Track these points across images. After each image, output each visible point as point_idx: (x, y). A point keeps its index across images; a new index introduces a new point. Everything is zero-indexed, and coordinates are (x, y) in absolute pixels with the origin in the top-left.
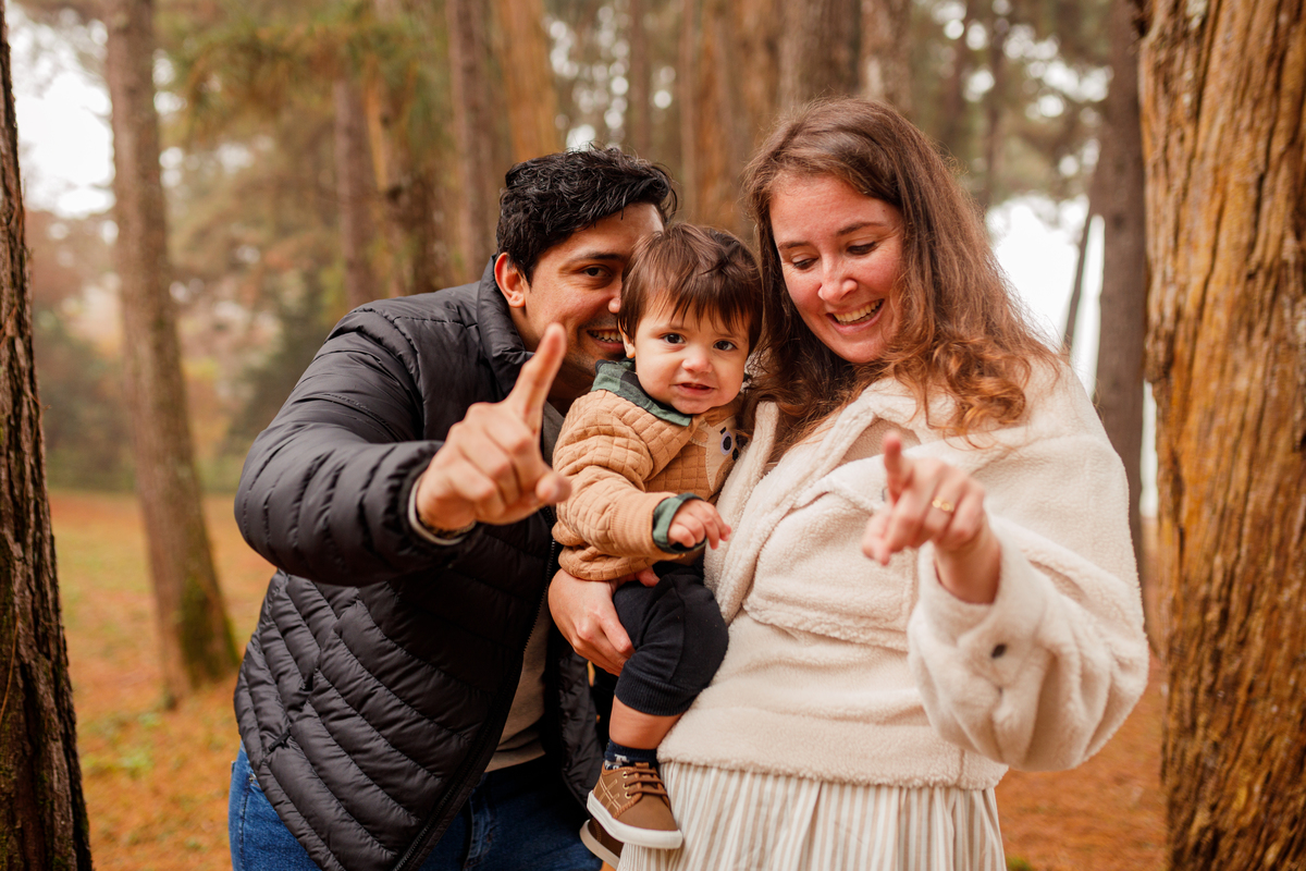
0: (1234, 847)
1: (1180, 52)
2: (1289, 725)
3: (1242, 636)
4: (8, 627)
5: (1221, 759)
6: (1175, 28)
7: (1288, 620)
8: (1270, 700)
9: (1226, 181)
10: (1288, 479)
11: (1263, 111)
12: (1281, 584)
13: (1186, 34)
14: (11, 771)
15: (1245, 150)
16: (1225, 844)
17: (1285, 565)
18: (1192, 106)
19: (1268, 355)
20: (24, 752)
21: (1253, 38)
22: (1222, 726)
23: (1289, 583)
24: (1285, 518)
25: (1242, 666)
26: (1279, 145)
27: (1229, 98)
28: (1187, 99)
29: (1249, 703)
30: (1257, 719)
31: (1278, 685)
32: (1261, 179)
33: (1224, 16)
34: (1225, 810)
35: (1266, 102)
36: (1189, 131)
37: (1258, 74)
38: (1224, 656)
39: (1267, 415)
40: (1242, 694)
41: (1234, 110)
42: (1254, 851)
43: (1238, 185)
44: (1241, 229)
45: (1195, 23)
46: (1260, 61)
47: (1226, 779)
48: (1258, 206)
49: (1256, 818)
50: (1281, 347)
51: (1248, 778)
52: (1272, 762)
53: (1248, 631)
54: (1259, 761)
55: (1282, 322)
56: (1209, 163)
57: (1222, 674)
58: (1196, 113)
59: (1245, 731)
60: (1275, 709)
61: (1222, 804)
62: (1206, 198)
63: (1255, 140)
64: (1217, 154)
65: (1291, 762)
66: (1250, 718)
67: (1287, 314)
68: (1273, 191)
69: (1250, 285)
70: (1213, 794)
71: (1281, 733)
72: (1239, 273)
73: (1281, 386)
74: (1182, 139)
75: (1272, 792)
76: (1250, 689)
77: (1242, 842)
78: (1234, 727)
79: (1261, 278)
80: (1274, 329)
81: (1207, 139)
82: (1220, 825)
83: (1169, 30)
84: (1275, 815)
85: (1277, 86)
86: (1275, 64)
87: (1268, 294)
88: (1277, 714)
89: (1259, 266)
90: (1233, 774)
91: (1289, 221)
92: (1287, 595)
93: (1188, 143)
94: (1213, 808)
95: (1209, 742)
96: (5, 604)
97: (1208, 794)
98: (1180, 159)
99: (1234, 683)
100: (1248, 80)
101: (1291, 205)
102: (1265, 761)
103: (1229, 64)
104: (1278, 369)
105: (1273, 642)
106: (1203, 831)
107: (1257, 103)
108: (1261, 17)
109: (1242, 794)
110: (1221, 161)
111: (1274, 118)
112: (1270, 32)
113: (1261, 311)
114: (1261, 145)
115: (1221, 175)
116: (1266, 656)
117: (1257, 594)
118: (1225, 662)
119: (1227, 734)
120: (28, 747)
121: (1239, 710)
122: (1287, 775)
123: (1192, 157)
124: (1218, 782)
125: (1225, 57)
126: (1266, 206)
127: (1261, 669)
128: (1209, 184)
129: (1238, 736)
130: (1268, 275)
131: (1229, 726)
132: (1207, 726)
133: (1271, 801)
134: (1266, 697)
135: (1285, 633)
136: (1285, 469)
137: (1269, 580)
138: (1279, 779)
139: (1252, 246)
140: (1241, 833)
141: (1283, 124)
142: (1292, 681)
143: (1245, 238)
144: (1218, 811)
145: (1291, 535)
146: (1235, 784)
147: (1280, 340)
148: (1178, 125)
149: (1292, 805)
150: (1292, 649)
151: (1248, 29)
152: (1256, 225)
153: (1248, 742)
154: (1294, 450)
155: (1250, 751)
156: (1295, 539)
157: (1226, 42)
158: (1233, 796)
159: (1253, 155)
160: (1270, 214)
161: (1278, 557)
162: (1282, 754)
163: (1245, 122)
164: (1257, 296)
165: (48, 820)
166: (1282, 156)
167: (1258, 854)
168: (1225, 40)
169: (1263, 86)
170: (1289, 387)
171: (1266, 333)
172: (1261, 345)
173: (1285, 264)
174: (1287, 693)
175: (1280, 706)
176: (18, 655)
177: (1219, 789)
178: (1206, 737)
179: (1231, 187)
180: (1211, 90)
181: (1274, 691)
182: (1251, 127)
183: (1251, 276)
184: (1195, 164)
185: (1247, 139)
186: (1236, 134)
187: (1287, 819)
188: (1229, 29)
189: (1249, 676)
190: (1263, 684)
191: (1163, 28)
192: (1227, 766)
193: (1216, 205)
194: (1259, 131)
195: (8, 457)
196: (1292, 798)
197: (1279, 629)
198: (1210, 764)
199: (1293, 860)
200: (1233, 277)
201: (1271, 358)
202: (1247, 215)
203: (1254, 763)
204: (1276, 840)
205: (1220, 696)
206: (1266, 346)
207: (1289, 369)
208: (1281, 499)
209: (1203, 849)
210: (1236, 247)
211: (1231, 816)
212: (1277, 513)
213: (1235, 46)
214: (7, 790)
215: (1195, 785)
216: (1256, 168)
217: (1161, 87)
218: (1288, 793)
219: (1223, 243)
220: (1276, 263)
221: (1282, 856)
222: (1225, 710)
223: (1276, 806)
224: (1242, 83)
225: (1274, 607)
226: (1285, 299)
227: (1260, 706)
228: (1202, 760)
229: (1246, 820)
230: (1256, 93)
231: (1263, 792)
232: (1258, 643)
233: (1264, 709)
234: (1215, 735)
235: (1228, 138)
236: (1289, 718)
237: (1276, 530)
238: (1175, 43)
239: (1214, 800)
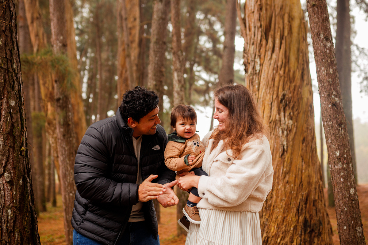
0: (272, 240)
1: (255, 77)
2: (281, 213)
3: (271, 196)
4: (27, 198)
5: (268, 222)
6: (253, 72)
7: (280, 192)
8: (277, 208)
9: (265, 103)
10: (279, 163)
11: (271, 90)
12: (278, 185)
13: (256, 73)
14: (29, 232)
15: (268, 97)
16: (270, 239)
17: (279, 181)
18: (257, 88)
19: (274, 138)
20: (31, 227)
21: (269, 75)
22: (268, 215)
23: (280, 184)
24: (279, 171)
25: (272, 202)
26: (275, 97)
27: (265, 87)
28: (257, 86)
29: (273, 209)
30: (275, 213)
31: (279, 205)
32: (272, 103)
33: (263, 70)
34: (269, 232)
35: (272, 88)
36: (257, 93)
37: (270, 82)
38: (268, 200)
39: (275, 150)
40: (272, 208)
41: (266, 89)
42: (275, 240)
43: (267, 104)
44: (268, 113)
45: (258, 71)
46: (270, 80)
47: (269, 226)
48: (271, 109)
49: (276, 233)
50: (277, 137)
51: (274, 225)
52: (278, 221)
53: (272, 195)
54: (276, 221)
55: (277, 132)
56: (261, 100)
57: (268, 204)
58: (259, 90)
59: (273, 215)
60: (278, 210)
61: (269, 231)
62: (261, 107)
63: (270, 95)
64: (263, 98)
65: (282, 221)
66: (273, 213)
67: (277, 130)
68: (274, 106)
69: (270, 124)
70: (267, 229)
71: (279, 215)
72: (268, 122)
73: (277, 145)
74: (256, 95)
75: (278, 227)
76: (273, 207)
77: (273, 239)
78: (271, 215)
79: (272, 123)
80: (275, 133)
81: (261, 95)
82: (268, 236)
83: (252, 72)
84: (279, 232)
85: (274, 85)
86: (273, 81)
87: (274, 126)
88: (279, 211)
89: (272, 120)
90: (271, 225)
91: (277, 112)
92: (280, 187)
93: (257, 95)
94: (267, 232)
95: (266, 219)
96: (26, 193)
97: (266, 230)
98: (256, 98)
99: (270, 206)
100: (268, 83)
101: (277, 108)
102: (277, 221)
103: (265, 80)
104: (276, 141)
105: (277, 197)
106: (265, 238)
107: (270, 88)
108: (270, 71)
109: (273, 228)
110: (264, 99)
111: (274, 91)
112: (272, 74)
113: (273, 130)
114: (271, 96)
115: (264, 102)
116: (276, 200)
117: (274, 187)
118: (268, 202)
119: (269, 217)
120: (32, 226)
121: (271, 211)
122: (281, 224)
123: (258, 98)
124: (268, 227)
125: (264, 78)
126: (273, 108)
127: (275, 202)
128: (262, 104)
129: (271, 216)
130: (274, 122)
131: (270, 215)
132: (265, 215)
133: (278, 229)
134: (276, 208)
135: (280, 195)
136: (278, 161)
137: (276, 184)
138: (280, 224)
139: (270, 116)
140: (273, 237)
141: (275, 92)
142: (281, 204)
143: (269, 115)
144: (268, 233)
145: (280, 175)
146: (271, 227)
147: (276, 135)
148: (255, 92)
149: (282, 230)
150: (281, 197)
151: (268, 73)
152: (271, 112)
153: (273, 218)
154: (280, 157)
155: (274, 219)
156: (281, 175)
157: (264, 76)
158: (271, 229)
159: (270, 98)
160: (273, 110)
161: (278, 179)
162: (280, 219)
163: (268, 92)
164: (272, 127)
165: (36, 243)
166: (275, 99)
167: (276, 241)
168: (264, 75)
169: (271, 85)
170: (278, 145)
171: (274, 134)
172: (273, 136)
173: (277, 120)
174: (280, 207)
175: (279, 209)
176: (30, 205)
177: (268, 228)
178: (265, 218)
179: (266, 105)
180: (261, 85)
181: (278, 207)
182: (269, 93)
183: (270, 123)
184: (259, 100)
185: (269, 95)
186: (267, 94)
187: (281, 232)
188: (264, 73)
189: (273, 204)
190: (276, 205)
191: (251, 72)
192: (269, 223)
193: (263, 108)
194: (271, 94)
195: (25, 159)
196: (282, 228)
197: (278, 194)
198: (266, 223)
199: (283, 241)
200: (267, 123)
201: (275, 139)
202: (269, 110)
203: (275, 222)
204: (279, 237)
205: (268, 209)
206: (274, 137)
207: (278, 141)
208: (278, 167)
209: (265, 241)
210: (267, 117)
211: (271, 233)
212: (277, 170)
213: (266, 76)
214: (28, 236)
215: (263, 228)
216: (270, 101)
217: (251, 84)
218: (281, 227)
219: (265, 116)
220: (275, 120)
221: (281, 240)
222: (269, 211)
223: (279, 230)
224: (267, 84)
225: (277, 189)
226: (277, 127)
227: (275, 210)
228: (265, 223)
229: (274, 234)
230: (270, 86)
231: (277, 228)
232: (275, 197)
233: (276, 210)
234: (267, 217)
235: (265, 95)
236: (281, 212)
237: (277, 174)
238: (253, 75)
239: (267, 231)
